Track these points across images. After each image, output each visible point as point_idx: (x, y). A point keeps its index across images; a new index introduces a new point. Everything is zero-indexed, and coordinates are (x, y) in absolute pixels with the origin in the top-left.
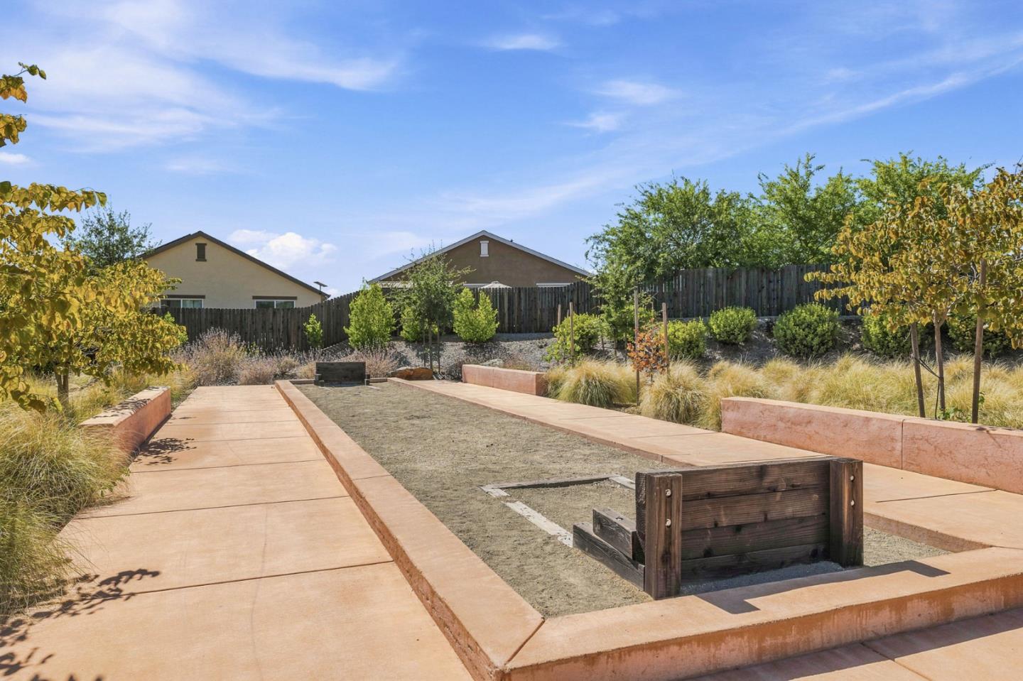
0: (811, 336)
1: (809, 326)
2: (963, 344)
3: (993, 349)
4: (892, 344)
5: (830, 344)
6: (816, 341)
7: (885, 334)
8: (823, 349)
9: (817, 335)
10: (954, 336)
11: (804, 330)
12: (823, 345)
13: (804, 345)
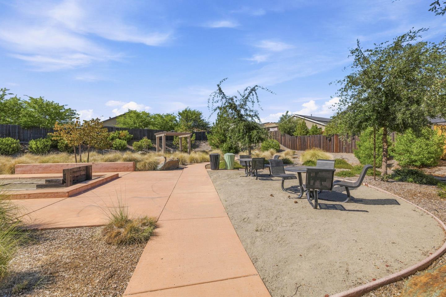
0: (8, 148)
1: (7, 145)
2: (62, 150)
3: (70, 151)
4: (40, 150)
5: (17, 150)
6: (11, 149)
7: (38, 147)
8: (13, 152)
9: (11, 148)
10: (59, 148)
11: (5, 146)
12: (13, 151)
13: (5, 151)
